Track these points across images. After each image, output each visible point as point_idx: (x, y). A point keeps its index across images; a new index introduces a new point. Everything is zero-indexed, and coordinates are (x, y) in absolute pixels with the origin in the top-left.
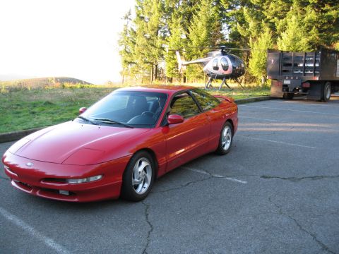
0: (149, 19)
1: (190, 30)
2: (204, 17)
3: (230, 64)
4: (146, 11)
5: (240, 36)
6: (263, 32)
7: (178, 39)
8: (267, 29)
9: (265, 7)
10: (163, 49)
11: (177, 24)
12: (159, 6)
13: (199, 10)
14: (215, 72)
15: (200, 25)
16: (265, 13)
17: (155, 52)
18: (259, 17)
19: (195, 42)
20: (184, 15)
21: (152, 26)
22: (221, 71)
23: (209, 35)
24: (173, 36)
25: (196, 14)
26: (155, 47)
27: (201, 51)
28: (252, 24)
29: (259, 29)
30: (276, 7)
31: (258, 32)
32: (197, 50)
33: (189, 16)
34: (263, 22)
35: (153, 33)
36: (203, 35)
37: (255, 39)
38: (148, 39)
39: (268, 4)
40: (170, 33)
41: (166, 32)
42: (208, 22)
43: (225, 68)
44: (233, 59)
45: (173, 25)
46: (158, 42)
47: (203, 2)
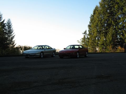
0: (93, 34)
1: (107, 37)
2: (111, 33)
4: (92, 32)
7: (103, 40)
10: (98, 43)
11: (102, 36)
12: (97, 30)
13: (109, 31)
15: (110, 36)
17: (95, 44)
19: (108, 41)
20: (105, 33)
21: (94, 36)
23: (113, 39)
24: (102, 39)
25: (109, 33)
26: (96, 43)
27: (110, 43)
32: (109, 43)
33: (106, 33)
35: (95, 38)
36: (111, 39)
38: (93, 40)
40: (100, 38)
41: (99, 38)
42: (112, 35)
45: (101, 36)
46: (97, 41)
47: (110, 29)
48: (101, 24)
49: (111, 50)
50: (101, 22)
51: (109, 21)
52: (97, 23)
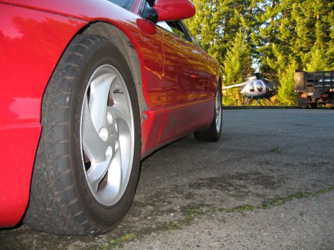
1: (225, 64)
2: (237, 52)
3: (264, 87)
5: (269, 68)
6: (291, 64)
8: (294, 62)
9: (291, 43)
13: (232, 46)
14: (252, 93)
15: (233, 59)
16: (292, 48)
18: (286, 52)
19: (229, 74)
20: (219, 50)
22: (256, 93)
23: (242, 68)
25: (230, 50)
28: (280, 58)
29: (287, 62)
30: (301, 43)
31: (286, 65)
33: (223, 52)
34: (290, 55)
36: (237, 68)
37: (283, 70)
39: (295, 40)
42: (240, 57)
43: (260, 90)
44: (266, 82)
47: (236, 40)
48: (210, 25)
49: (237, 100)
50: (209, 21)
51: (233, 16)
52: (199, 25)
